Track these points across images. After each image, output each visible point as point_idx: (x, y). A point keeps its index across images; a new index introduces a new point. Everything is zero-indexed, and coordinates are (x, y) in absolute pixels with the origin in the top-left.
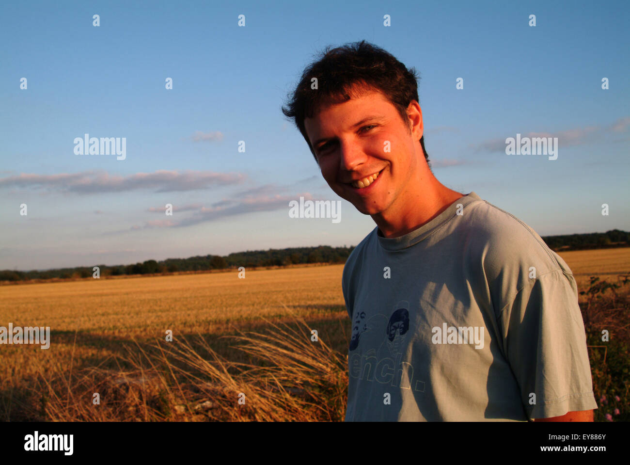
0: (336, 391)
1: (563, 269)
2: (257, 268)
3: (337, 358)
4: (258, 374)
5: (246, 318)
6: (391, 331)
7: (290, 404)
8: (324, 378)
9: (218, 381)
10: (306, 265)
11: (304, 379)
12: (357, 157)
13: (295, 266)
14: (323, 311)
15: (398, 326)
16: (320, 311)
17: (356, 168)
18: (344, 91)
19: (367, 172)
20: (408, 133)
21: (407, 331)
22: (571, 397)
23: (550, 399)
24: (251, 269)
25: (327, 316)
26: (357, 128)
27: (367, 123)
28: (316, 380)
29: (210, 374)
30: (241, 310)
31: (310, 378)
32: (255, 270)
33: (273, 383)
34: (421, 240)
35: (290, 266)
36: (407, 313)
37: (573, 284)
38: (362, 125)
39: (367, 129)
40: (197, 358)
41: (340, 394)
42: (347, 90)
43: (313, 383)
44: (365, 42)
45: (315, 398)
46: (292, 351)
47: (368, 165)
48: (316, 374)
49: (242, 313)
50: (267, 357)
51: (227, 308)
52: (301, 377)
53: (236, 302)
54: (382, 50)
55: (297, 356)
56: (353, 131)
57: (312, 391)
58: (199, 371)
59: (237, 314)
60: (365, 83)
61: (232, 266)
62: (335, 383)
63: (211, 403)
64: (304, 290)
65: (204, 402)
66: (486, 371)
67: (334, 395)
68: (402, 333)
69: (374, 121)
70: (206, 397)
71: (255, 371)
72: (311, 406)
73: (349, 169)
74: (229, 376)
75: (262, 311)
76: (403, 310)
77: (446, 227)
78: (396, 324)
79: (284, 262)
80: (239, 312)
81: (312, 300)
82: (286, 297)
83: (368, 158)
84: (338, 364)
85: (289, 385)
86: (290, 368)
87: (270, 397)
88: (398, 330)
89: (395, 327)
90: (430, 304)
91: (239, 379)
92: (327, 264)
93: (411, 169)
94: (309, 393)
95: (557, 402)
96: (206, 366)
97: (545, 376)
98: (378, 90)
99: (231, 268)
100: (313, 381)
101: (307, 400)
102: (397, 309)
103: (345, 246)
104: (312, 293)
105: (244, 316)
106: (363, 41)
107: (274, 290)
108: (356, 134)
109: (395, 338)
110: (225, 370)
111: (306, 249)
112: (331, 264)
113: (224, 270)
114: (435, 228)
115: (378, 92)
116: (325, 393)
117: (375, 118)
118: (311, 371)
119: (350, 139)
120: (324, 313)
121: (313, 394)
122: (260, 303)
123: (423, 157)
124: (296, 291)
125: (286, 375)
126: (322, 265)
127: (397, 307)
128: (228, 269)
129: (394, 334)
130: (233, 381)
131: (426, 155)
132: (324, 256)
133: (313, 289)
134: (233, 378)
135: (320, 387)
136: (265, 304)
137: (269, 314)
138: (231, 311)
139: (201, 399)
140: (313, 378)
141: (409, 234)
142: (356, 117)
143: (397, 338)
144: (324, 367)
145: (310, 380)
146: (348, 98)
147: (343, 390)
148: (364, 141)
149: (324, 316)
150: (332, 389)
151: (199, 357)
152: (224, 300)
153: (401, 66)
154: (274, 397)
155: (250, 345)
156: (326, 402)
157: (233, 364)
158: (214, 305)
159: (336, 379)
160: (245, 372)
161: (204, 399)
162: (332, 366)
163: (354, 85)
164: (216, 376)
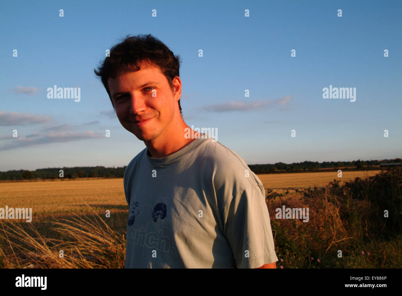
0: (116, 257)
1: (258, 183)
2: (55, 180)
3: (116, 237)
4: (65, 246)
5: (48, 212)
6: (155, 216)
7: (86, 265)
8: (107, 249)
9: (39, 251)
10: (87, 178)
11: (95, 249)
12: (141, 107)
13: (80, 179)
14: (100, 208)
15: (160, 213)
16: (98, 208)
17: (139, 113)
18: (137, 64)
19: (144, 117)
20: (172, 95)
21: (165, 218)
22: (265, 256)
23: (252, 258)
24: (51, 180)
25: (102, 212)
26: (142, 88)
27: (148, 86)
28: (103, 250)
29: (34, 246)
30: (44, 207)
31: (99, 249)
32: (53, 181)
33: (75, 252)
34: (174, 161)
35: (77, 179)
36: (165, 206)
37: (263, 191)
38: (146, 86)
39: (148, 90)
40: (26, 236)
41: (118, 259)
42: (139, 64)
43: (101, 252)
44: (151, 36)
45: (102, 261)
46: (87, 231)
47: (146, 112)
48: (103, 246)
49: (45, 209)
50: (72, 235)
51: (34, 205)
52: (93, 248)
53: (41, 202)
54: (161, 41)
55: (91, 235)
56: (139, 90)
57: (100, 257)
58: (26, 244)
59: (42, 209)
60: (150, 61)
61: (38, 178)
62: (115, 252)
63: (34, 266)
64: (87, 195)
65: (29, 265)
66: (212, 242)
67: (114, 260)
68: (163, 218)
69: (153, 85)
70: (30, 262)
71: (63, 244)
72: (100, 266)
73: (135, 113)
74: (47, 247)
75: (59, 208)
76: (162, 204)
77: (190, 154)
78: (158, 212)
79: (73, 176)
80: (43, 208)
81: (92, 201)
82: (74, 199)
83: (147, 108)
84: (117, 240)
85: (85, 253)
86: (86, 242)
87: (73, 261)
88: (160, 216)
89: (157, 213)
90: (180, 202)
91: (54, 249)
92: (102, 178)
93: (172, 117)
94: (98, 258)
95: (256, 260)
96: (32, 241)
97: (249, 245)
98: (157, 66)
99: (37, 179)
100: (101, 251)
101: (96, 263)
102: (158, 202)
103: (114, 167)
104: (92, 197)
105: (47, 211)
106: (150, 35)
107: (66, 194)
108: (141, 92)
109: (157, 221)
110: (45, 243)
111: (88, 168)
112: (104, 178)
113: (32, 180)
114: (183, 154)
115: (157, 67)
116: (108, 259)
117: (154, 83)
118: (100, 244)
119: (137, 94)
120: (100, 210)
121: (101, 258)
122: (57, 203)
123: (179, 110)
124: (81, 195)
125: (84, 247)
126: (98, 179)
127: (158, 201)
128: (35, 180)
129: (157, 218)
130: (50, 251)
131: (180, 109)
132: (99, 173)
133: (92, 194)
134: (50, 249)
135: (105, 254)
136: (61, 203)
137: (63, 210)
138: (37, 208)
139: (27, 263)
140: (101, 249)
141: (167, 157)
142: (142, 82)
143: (159, 220)
144: (108, 242)
145: (99, 250)
146: (139, 69)
147: (120, 256)
148: (146, 98)
149: (100, 211)
150: (113, 256)
151: (28, 235)
152: (32, 200)
153: (171, 53)
154: (76, 261)
155: (61, 227)
156: (109, 264)
157: (49, 240)
158: (25, 203)
159: (115, 249)
160: (57, 245)
161: (29, 263)
162: (113, 241)
163: (143, 61)
164: (39, 248)
